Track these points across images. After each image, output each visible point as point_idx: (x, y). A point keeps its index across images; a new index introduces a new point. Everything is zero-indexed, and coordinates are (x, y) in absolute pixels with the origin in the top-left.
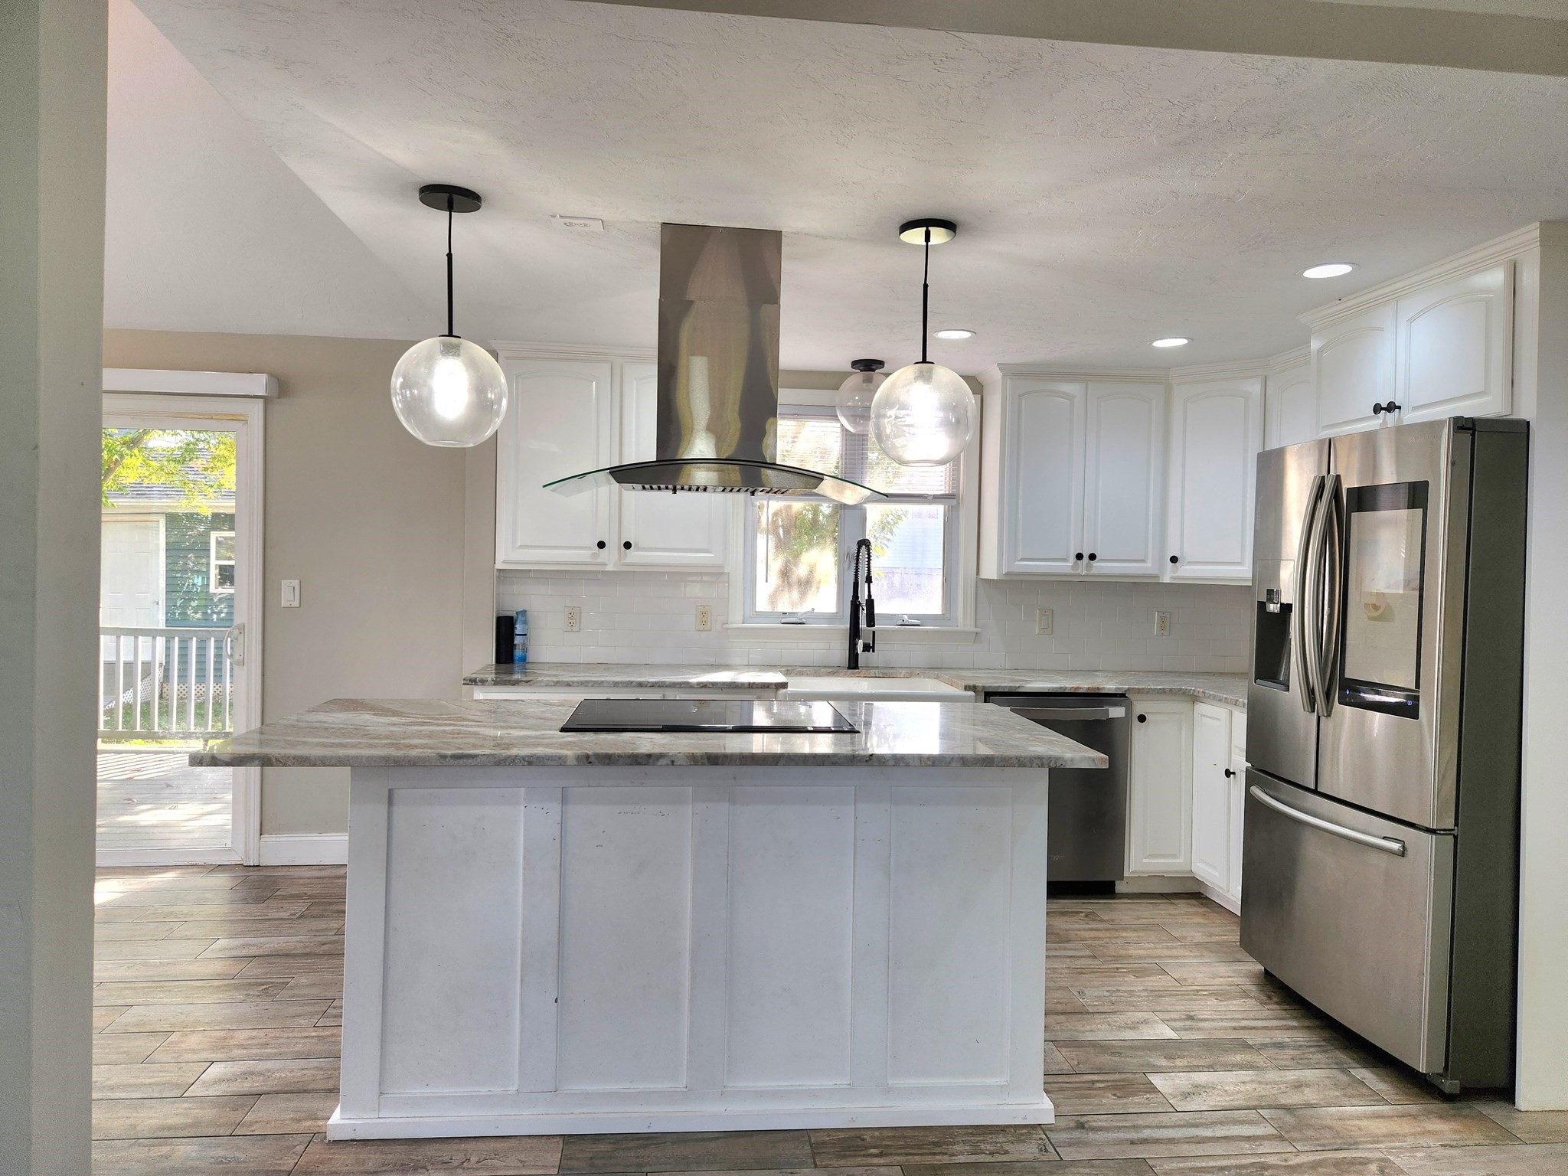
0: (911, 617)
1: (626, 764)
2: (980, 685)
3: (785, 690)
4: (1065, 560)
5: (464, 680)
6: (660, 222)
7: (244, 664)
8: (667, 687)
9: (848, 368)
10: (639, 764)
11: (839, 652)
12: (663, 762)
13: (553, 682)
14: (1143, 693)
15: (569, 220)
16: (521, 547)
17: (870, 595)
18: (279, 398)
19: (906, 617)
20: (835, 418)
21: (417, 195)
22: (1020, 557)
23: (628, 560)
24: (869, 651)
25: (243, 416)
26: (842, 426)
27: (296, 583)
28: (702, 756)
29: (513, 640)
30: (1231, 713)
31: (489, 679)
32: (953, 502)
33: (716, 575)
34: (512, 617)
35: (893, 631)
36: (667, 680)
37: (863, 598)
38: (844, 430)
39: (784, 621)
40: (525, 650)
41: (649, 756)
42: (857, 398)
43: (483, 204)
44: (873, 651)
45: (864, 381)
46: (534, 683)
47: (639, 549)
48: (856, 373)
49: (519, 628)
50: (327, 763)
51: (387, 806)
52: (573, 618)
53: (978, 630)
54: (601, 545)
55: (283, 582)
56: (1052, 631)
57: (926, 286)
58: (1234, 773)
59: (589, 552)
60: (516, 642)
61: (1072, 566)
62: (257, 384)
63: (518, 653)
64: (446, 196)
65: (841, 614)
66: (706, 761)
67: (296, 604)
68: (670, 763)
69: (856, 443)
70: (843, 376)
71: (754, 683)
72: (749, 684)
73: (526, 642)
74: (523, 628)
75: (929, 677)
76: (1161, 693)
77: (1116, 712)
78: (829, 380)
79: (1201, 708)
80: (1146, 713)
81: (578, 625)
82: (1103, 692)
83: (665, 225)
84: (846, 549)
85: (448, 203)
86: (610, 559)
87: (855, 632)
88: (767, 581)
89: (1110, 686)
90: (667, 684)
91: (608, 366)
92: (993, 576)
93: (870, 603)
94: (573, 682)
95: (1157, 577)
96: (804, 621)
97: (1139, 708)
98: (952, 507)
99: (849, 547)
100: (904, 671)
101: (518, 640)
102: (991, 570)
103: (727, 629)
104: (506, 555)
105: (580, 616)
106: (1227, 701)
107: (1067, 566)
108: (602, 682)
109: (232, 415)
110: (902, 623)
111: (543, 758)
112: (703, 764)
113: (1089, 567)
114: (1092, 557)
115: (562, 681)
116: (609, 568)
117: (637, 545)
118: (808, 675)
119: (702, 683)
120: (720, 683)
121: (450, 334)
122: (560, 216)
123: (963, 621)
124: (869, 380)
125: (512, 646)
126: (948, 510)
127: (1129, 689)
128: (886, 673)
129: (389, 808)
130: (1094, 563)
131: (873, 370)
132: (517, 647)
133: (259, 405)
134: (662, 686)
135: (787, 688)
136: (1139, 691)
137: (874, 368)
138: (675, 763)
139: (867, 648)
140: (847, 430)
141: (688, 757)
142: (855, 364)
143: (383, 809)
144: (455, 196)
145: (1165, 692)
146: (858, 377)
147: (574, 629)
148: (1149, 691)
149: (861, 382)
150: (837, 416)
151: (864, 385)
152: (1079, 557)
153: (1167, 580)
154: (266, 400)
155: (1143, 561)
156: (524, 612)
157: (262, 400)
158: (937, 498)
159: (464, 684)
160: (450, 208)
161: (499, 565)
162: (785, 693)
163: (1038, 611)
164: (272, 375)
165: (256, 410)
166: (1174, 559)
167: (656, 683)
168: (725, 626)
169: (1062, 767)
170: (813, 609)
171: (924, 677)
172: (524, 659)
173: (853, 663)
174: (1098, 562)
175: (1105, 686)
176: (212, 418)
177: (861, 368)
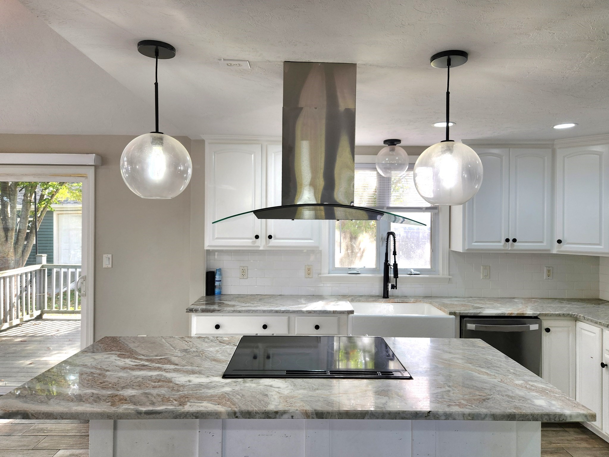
0: (415, 270)
1: (261, 418)
2: (458, 312)
3: (352, 315)
4: (499, 242)
5: (187, 310)
6: (284, 60)
7: (86, 296)
8: (291, 313)
9: (382, 144)
10: (270, 418)
11: (378, 289)
12: (285, 416)
13: (232, 310)
14: (548, 316)
15: (229, 62)
16: (217, 238)
17: (395, 262)
18: (102, 166)
19: (412, 270)
20: (375, 169)
21: (136, 48)
22: (475, 241)
23: (270, 244)
24: (394, 289)
25: (85, 174)
26: (378, 173)
27: (110, 256)
28: (312, 413)
29: (214, 283)
30: (602, 330)
31: (199, 309)
32: (436, 211)
33: (314, 251)
34: (214, 272)
35: (406, 278)
36: (291, 309)
37: (392, 262)
38: (379, 175)
39: (350, 272)
40: (220, 288)
41: (276, 413)
42: (387, 159)
43: (177, 53)
44: (396, 289)
45: (390, 151)
46: (222, 311)
47: (276, 239)
48: (387, 146)
49: (217, 278)
50: (64, 418)
51: (113, 431)
52: (244, 273)
53: (450, 277)
54: (257, 237)
55: (104, 256)
56: (490, 277)
57: (448, 93)
58: (606, 365)
59: (251, 241)
60: (216, 284)
61: (503, 245)
62: (90, 159)
63: (217, 291)
64: (154, 47)
65: (379, 269)
66: (315, 415)
67: (110, 266)
68: (290, 417)
69: (386, 181)
70: (380, 148)
71: (336, 311)
72: (334, 311)
73: (220, 284)
74: (219, 278)
75: (426, 303)
76: (558, 316)
77: (534, 327)
78: (373, 150)
79: (580, 324)
80: (550, 327)
81: (246, 275)
82: (526, 316)
83: (287, 63)
84: (381, 235)
85: (155, 52)
86: (261, 244)
87: (386, 279)
88: (340, 253)
89: (529, 312)
90: (291, 311)
91: (260, 146)
92: (460, 250)
93: (395, 265)
94: (242, 310)
95: (549, 250)
96: (359, 272)
97: (546, 324)
98: (435, 213)
99: (382, 235)
100: (413, 299)
101: (217, 284)
102: (458, 246)
103: (320, 277)
104: (209, 243)
105: (248, 271)
106: (600, 324)
107: (501, 245)
108: (257, 310)
109: (80, 174)
110: (411, 273)
111: (205, 414)
112: (313, 418)
113: (512, 246)
114: (514, 240)
115: (237, 310)
116: (261, 248)
117: (275, 236)
118: (363, 302)
119: (309, 311)
120: (318, 311)
121: (157, 131)
122: (224, 60)
123: (442, 271)
124: (393, 150)
125: (214, 287)
126: (434, 215)
127: (540, 314)
128: (403, 301)
129: (114, 432)
130: (515, 244)
131: (395, 145)
132: (216, 287)
133: (92, 169)
134: (288, 313)
135: (353, 314)
136: (546, 315)
137: (395, 143)
138: (294, 417)
139: (393, 287)
140: (380, 175)
141: (302, 413)
142: (386, 142)
143: (110, 432)
144: (160, 48)
145: (560, 316)
146: (387, 149)
147: (245, 277)
148: (551, 315)
149: (389, 151)
150: (376, 168)
151: (390, 152)
152: (507, 240)
153: (555, 251)
154: (96, 167)
155: (542, 242)
156: (220, 270)
157: (94, 167)
158: (427, 209)
159: (186, 312)
160: (157, 56)
161: (206, 248)
162: (353, 317)
163: (482, 267)
164: (97, 154)
165: (92, 170)
166: (559, 242)
167: (285, 311)
168: (320, 276)
169: (564, 421)
170: (365, 267)
171: (423, 303)
172: (220, 293)
173: (386, 295)
174: (517, 243)
175: (527, 313)
176: (71, 176)
177: (389, 144)
